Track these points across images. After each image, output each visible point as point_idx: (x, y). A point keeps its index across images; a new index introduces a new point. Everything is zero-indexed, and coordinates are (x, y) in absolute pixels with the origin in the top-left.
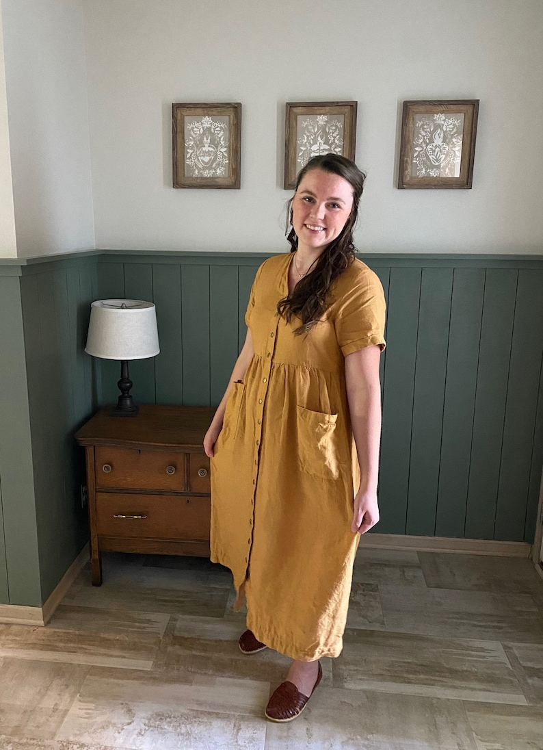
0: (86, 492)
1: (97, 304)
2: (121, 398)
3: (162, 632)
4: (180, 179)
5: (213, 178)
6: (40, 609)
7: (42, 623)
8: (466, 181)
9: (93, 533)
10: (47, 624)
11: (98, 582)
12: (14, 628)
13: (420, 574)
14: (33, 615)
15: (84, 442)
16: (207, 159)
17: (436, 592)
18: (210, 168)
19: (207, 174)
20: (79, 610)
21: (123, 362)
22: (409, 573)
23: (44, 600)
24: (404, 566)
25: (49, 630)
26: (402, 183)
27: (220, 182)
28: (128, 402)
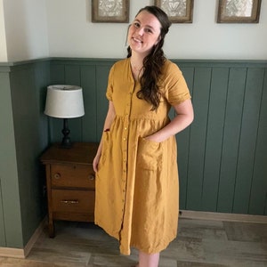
0: (46, 189)
1: (50, 87)
2: (64, 139)
3: (87, 262)
4: (95, 18)
5: (114, 17)
6: (22, 250)
7: (23, 257)
8: (255, 19)
9: (50, 210)
10: (27, 257)
11: (52, 236)
12: (9, 260)
13: (224, 233)
14: (19, 253)
15: (45, 162)
16: (110, 6)
17: (233, 242)
18: (112, 11)
19: (111, 14)
20: (43, 250)
21: (65, 119)
22: (218, 233)
23: (24, 245)
24: (215, 229)
25: (28, 261)
26: (219, 20)
27: (118, 19)
28: (68, 141)
